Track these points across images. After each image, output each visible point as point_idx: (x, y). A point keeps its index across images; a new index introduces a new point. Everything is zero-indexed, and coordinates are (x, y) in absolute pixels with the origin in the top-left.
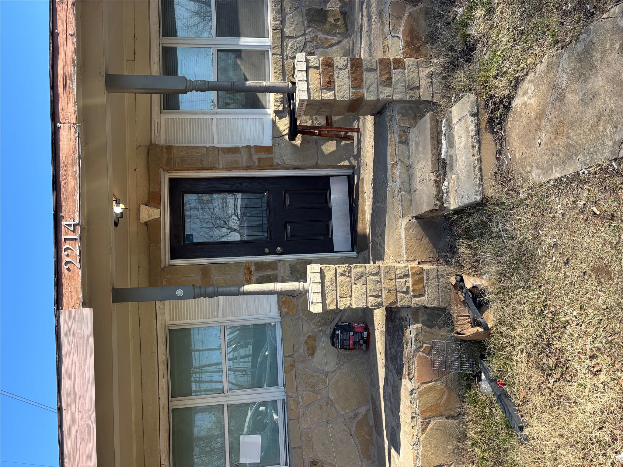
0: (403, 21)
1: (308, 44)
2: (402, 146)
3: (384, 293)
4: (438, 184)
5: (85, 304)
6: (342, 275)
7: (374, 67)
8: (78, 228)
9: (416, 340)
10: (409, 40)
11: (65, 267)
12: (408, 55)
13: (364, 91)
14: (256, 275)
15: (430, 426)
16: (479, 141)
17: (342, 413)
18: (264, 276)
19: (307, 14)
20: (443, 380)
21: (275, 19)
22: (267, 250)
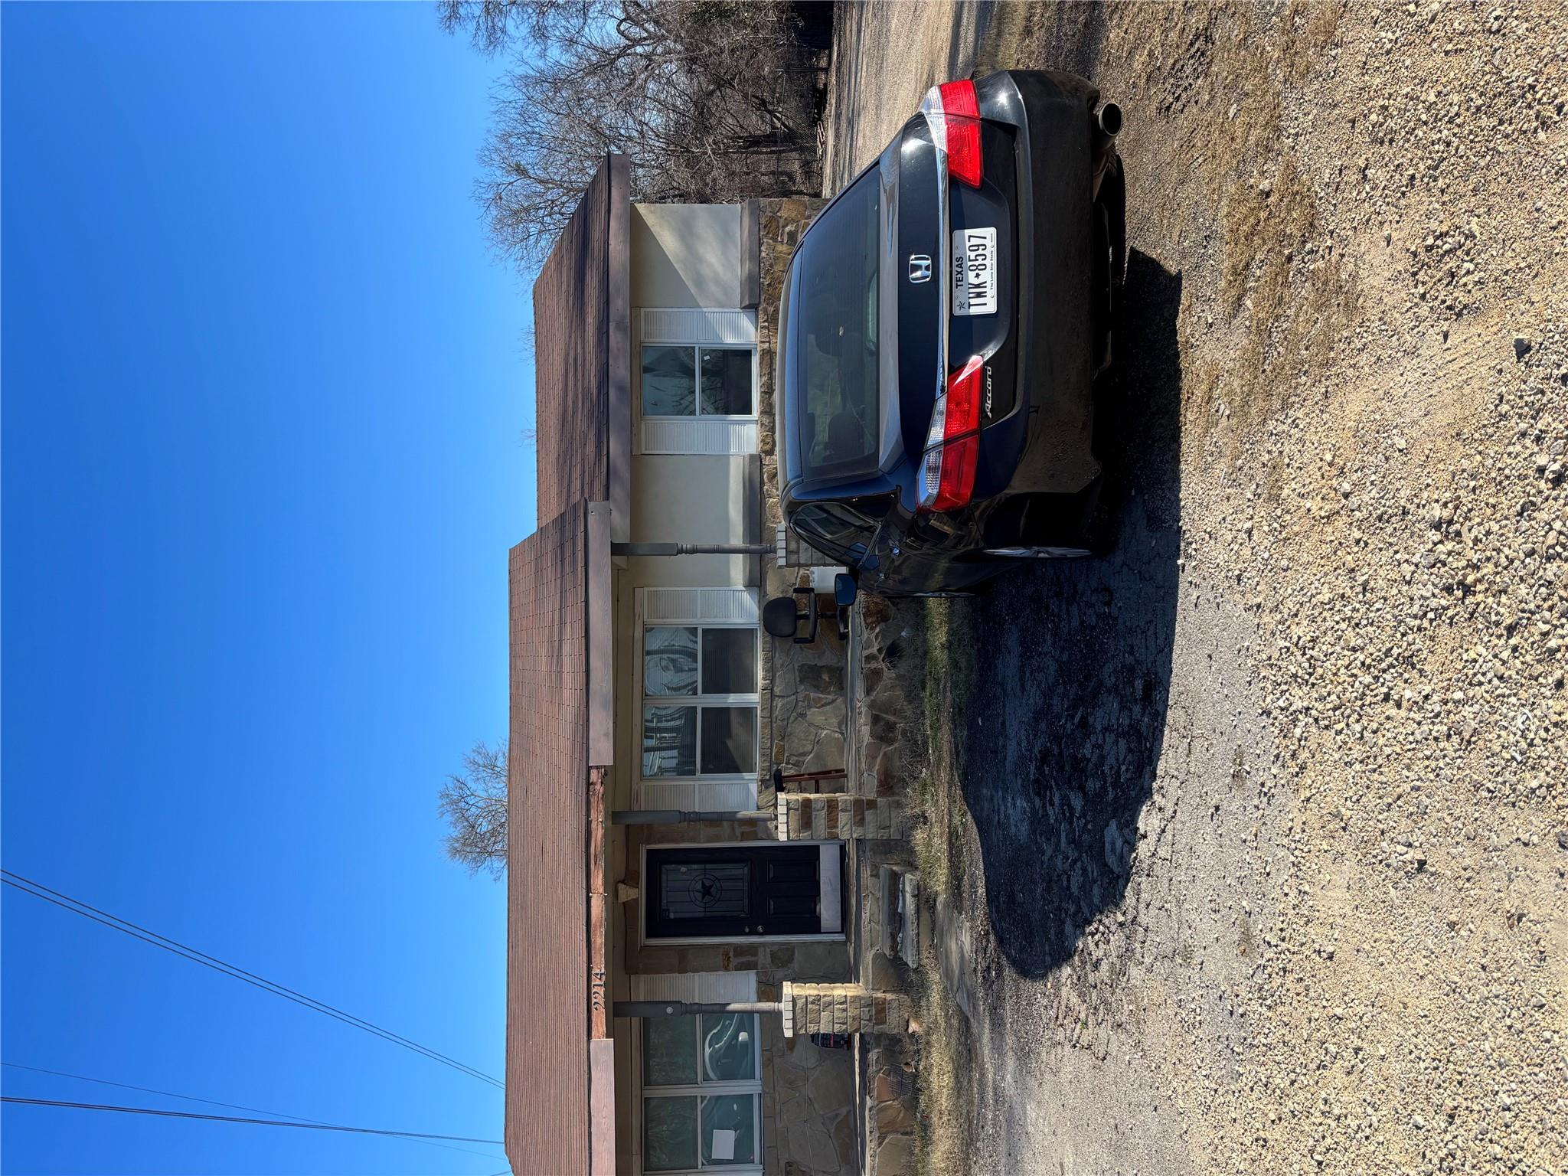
0: (878, 760)
1: (800, 704)
2: (873, 878)
3: (850, 1021)
4: (893, 937)
5: (608, 1036)
6: (812, 1003)
7: (848, 808)
8: (604, 977)
9: (876, 1062)
10: (883, 779)
11: (593, 1007)
12: (880, 794)
13: (839, 831)
14: (734, 961)
15: (886, 1141)
16: (918, 919)
17: (821, 1113)
18: (743, 963)
19: (800, 671)
20: (900, 1100)
21: (764, 679)
22: (747, 930)
